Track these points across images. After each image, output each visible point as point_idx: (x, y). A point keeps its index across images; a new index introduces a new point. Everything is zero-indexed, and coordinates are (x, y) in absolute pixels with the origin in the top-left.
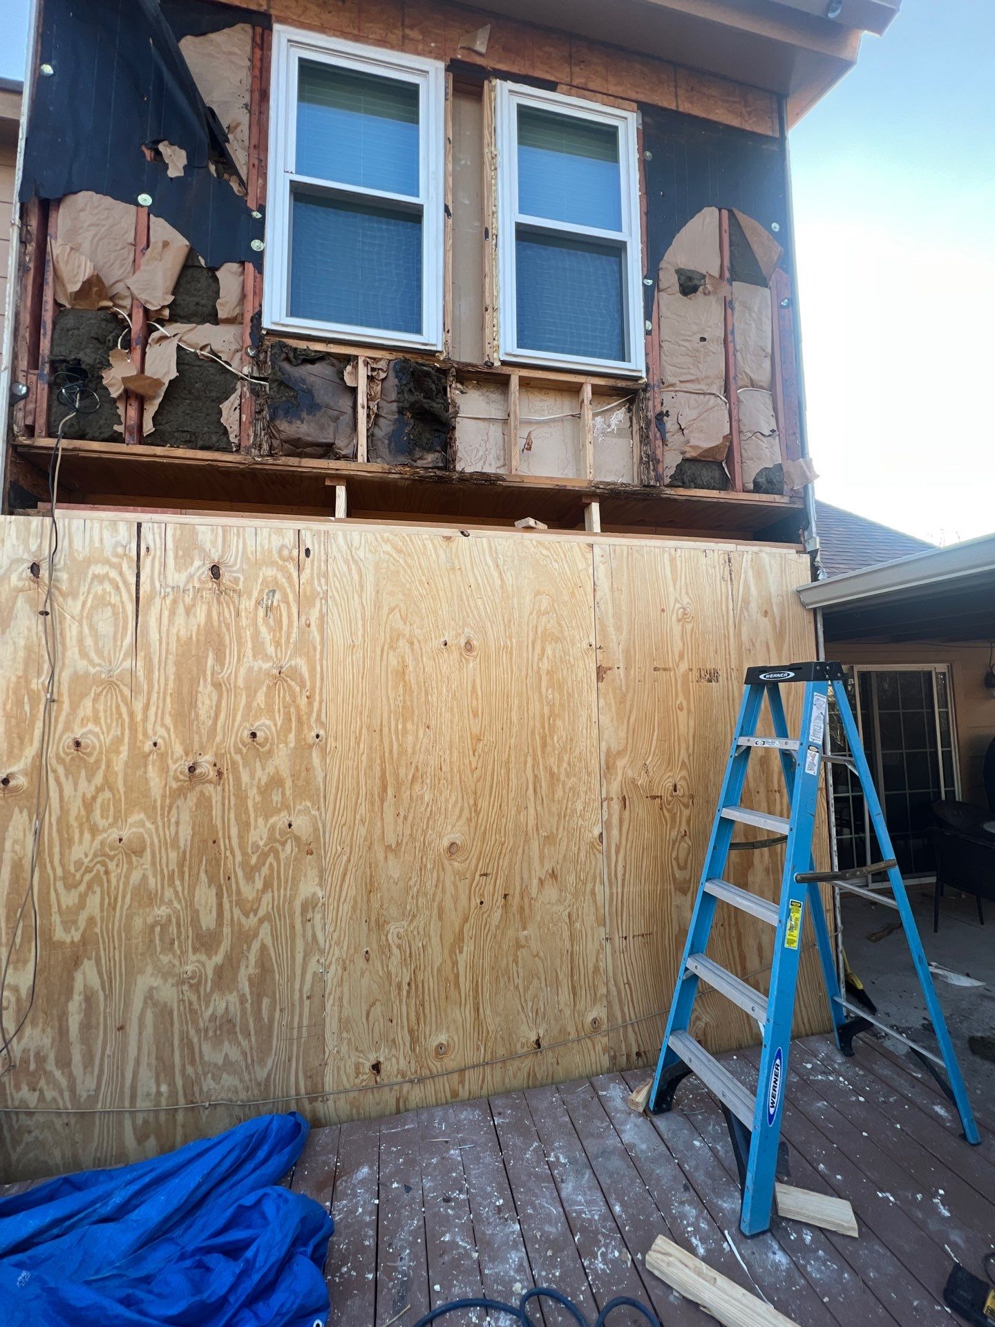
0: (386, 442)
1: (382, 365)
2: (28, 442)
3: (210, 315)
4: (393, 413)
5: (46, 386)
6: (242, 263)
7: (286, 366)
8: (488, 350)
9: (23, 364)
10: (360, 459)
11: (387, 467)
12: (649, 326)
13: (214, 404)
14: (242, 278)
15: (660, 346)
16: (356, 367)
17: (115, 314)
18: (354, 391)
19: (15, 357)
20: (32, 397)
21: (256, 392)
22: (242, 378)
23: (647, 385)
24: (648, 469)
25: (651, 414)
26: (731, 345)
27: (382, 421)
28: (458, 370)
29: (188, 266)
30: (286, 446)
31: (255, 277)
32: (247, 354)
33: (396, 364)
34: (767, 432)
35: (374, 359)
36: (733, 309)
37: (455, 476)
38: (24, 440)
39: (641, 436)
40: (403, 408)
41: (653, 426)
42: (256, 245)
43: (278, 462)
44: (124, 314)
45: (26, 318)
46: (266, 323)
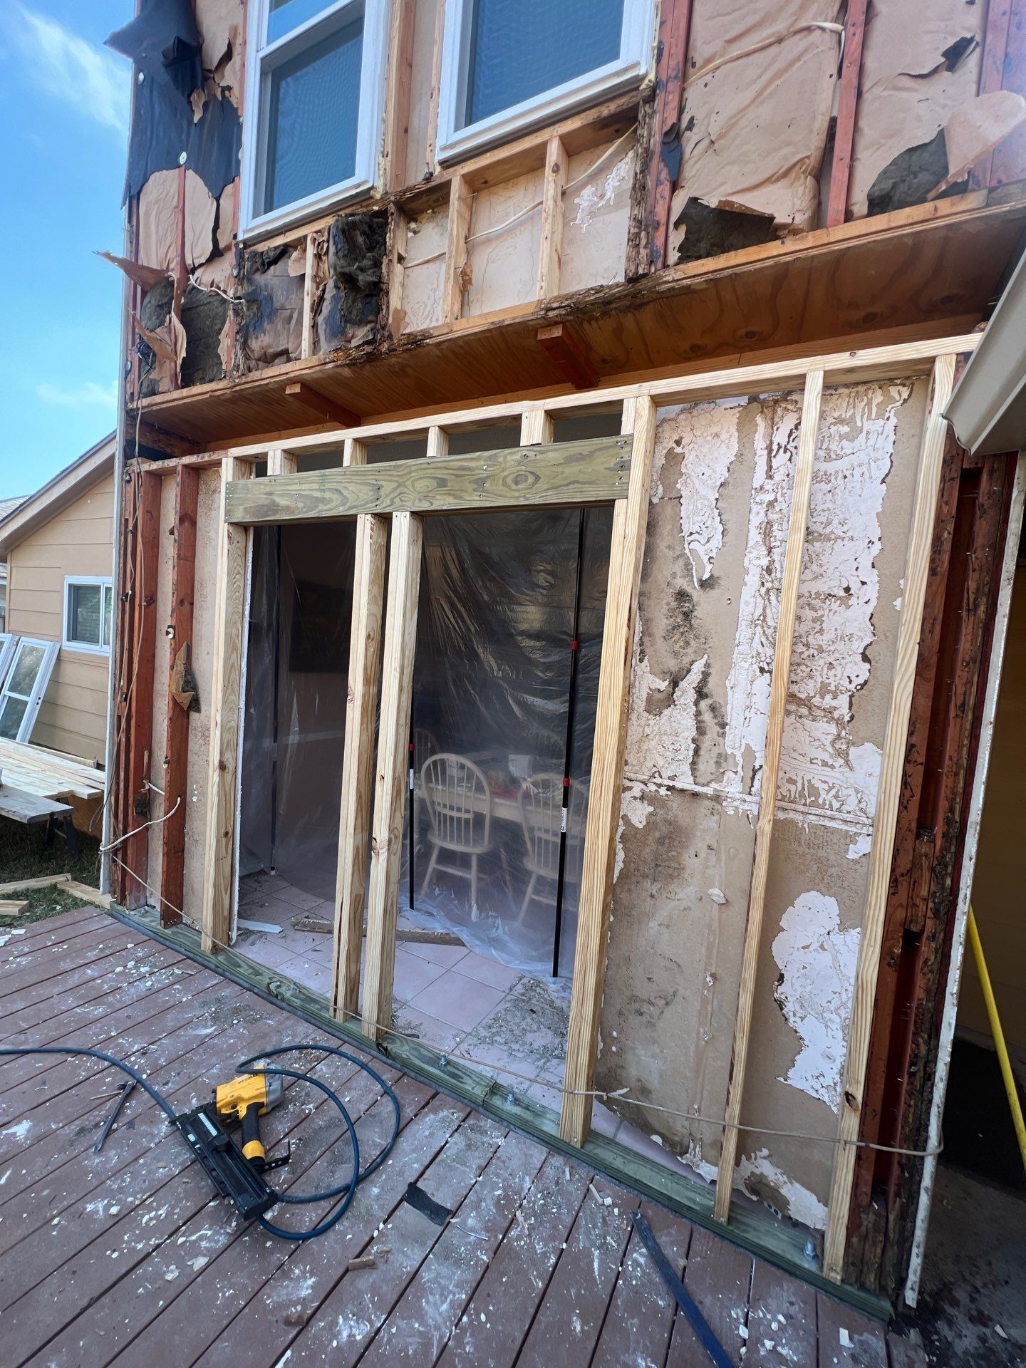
0: (326, 328)
1: (325, 235)
2: (131, 405)
4: (334, 292)
6: (233, 181)
7: (258, 277)
8: (428, 155)
10: (303, 356)
11: (324, 357)
13: (216, 338)
16: (305, 250)
18: (301, 279)
21: (237, 313)
22: (231, 303)
23: (655, 86)
25: (656, 140)
27: (324, 305)
31: (237, 191)
32: (235, 276)
33: (334, 229)
35: (318, 231)
37: (384, 347)
39: (635, 193)
40: (336, 280)
42: (238, 155)
43: (249, 379)
44: (173, 275)
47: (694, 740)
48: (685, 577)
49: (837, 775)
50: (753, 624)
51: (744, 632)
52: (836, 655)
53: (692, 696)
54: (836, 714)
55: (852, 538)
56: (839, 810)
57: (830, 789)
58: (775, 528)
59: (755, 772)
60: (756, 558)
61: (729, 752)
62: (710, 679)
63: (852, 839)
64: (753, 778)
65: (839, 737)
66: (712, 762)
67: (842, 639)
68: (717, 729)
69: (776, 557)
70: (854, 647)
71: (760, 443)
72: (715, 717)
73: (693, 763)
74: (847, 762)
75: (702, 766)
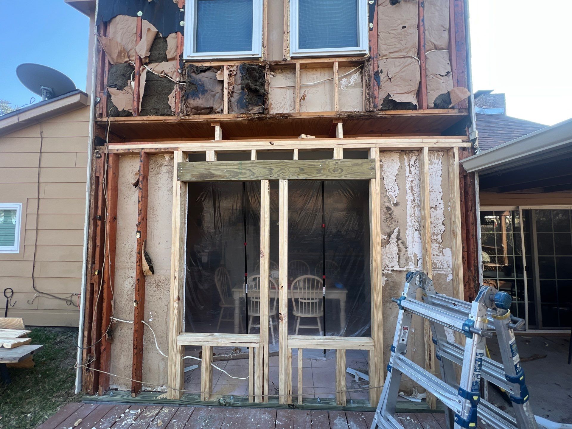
0: (236, 103)
1: (235, 68)
2: (100, 120)
3: (164, 58)
4: (239, 90)
5: (106, 97)
6: (176, 33)
7: (193, 75)
8: (284, 53)
9: (99, 89)
10: (224, 113)
11: (236, 115)
12: (371, 25)
13: (166, 96)
14: (177, 39)
15: (378, 35)
16: (223, 71)
17: (130, 64)
18: (222, 82)
19: (96, 87)
20: (102, 102)
21: (181, 88)
22: (177, 83)
23: (370, 58)
24: (369, 102)
25: (372, 73)
26: (422, 28)
27: (235, 94)
28: (270, 65)
29: (157, 38)
30: (193, 110)
31: (181, 38)
32: (178, 72)
33: (240, 67)
34: (444, 73)
35: (231, 66)
36: (423, 7)
37: (268, 116)
38: (99, 119)
39: (366, 85)
40: (243, 87)
41: (373, 79)
42: (181, 23)
43: (191, 118)
44: (133, 63)
45: (100, 71)
46: (185, 57)
47: (398, 254)
48: (388, 202)
49: (440, 258)
50: (411, 216)
51: (409, 219)
52: (436, 224)
53: (395, 240)
54: (438, 241)
55: (435, 192)
56: (443, 268)
57: (439, 262)
58: (414, 188)
59: (418, 261)
60: (410, 197)
61: (409, 256)
62: (400, 234)
63: (447, 276)
64: (417, 263)
65: (439, 247)
66: (404, 260)
67: (436, 219)
68: (405, 249)
69: (416, 197)
70: (440, 221)
71: (406, 164)
72: (403, 245)
73: (399, 261)
74: (443, 254)
75: (401, 262)
